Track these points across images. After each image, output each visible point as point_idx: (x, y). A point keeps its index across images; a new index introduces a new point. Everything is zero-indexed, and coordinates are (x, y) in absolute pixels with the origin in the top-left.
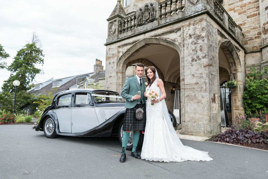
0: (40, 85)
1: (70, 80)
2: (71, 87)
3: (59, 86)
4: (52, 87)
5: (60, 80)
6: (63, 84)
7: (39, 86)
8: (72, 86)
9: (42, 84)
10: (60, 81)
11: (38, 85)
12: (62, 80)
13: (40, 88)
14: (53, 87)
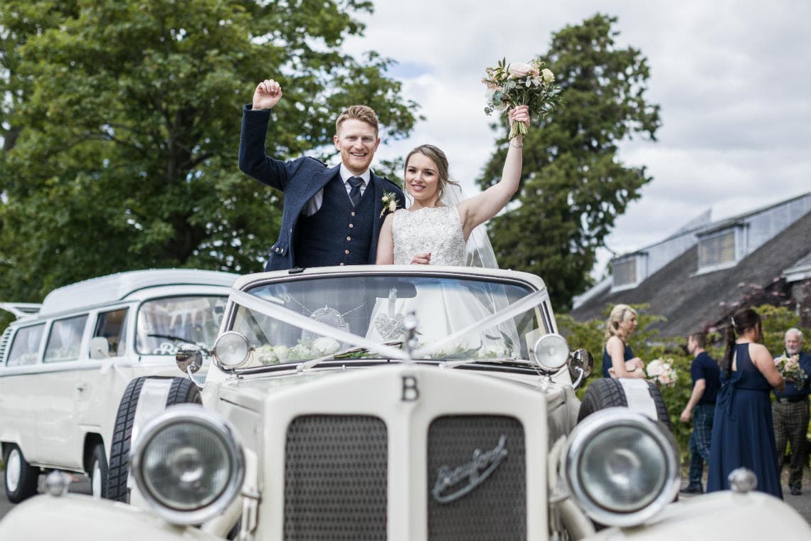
0: (634, 262)
1: (798, 216)
2: (799, 262)
3: (733, 257)
4: (696, 270)
5: (738, 224)
6: (751, 250)
7: (631, 267)
8: (803, 260)
9: (647, 254)
10: (736, 230)
11: (628, 262)
12: (746, 221)
13: (635, 280)
14: (703, 270)
